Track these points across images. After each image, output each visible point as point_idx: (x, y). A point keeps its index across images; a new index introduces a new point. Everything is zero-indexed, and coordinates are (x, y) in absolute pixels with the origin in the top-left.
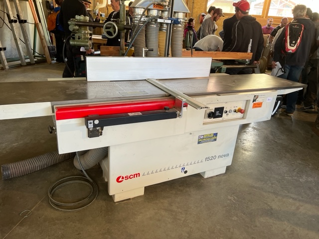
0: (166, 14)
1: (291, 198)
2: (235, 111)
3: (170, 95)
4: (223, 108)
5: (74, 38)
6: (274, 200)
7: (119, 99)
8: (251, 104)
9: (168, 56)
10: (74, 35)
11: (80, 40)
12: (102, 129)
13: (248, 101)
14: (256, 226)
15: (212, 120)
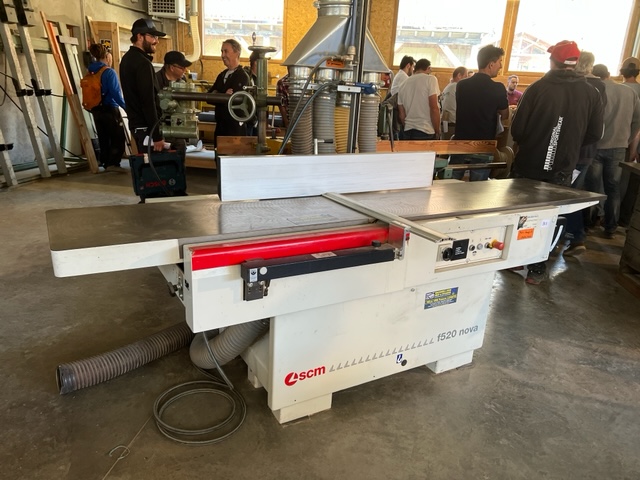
0: (348, 76)
1: (597, 401)
2: (488, 247)
3: (377, 220)
4: (467, 241)
5: (169, 124)
6: (567, 407)
7: (291, 230)
8: (515, 232)
9: (353, 152)
10: (169, 117)
11: (181, 126)
12: (268, 285)
13: (508, 228)
14: (544, 453)
15: (450, 263)
